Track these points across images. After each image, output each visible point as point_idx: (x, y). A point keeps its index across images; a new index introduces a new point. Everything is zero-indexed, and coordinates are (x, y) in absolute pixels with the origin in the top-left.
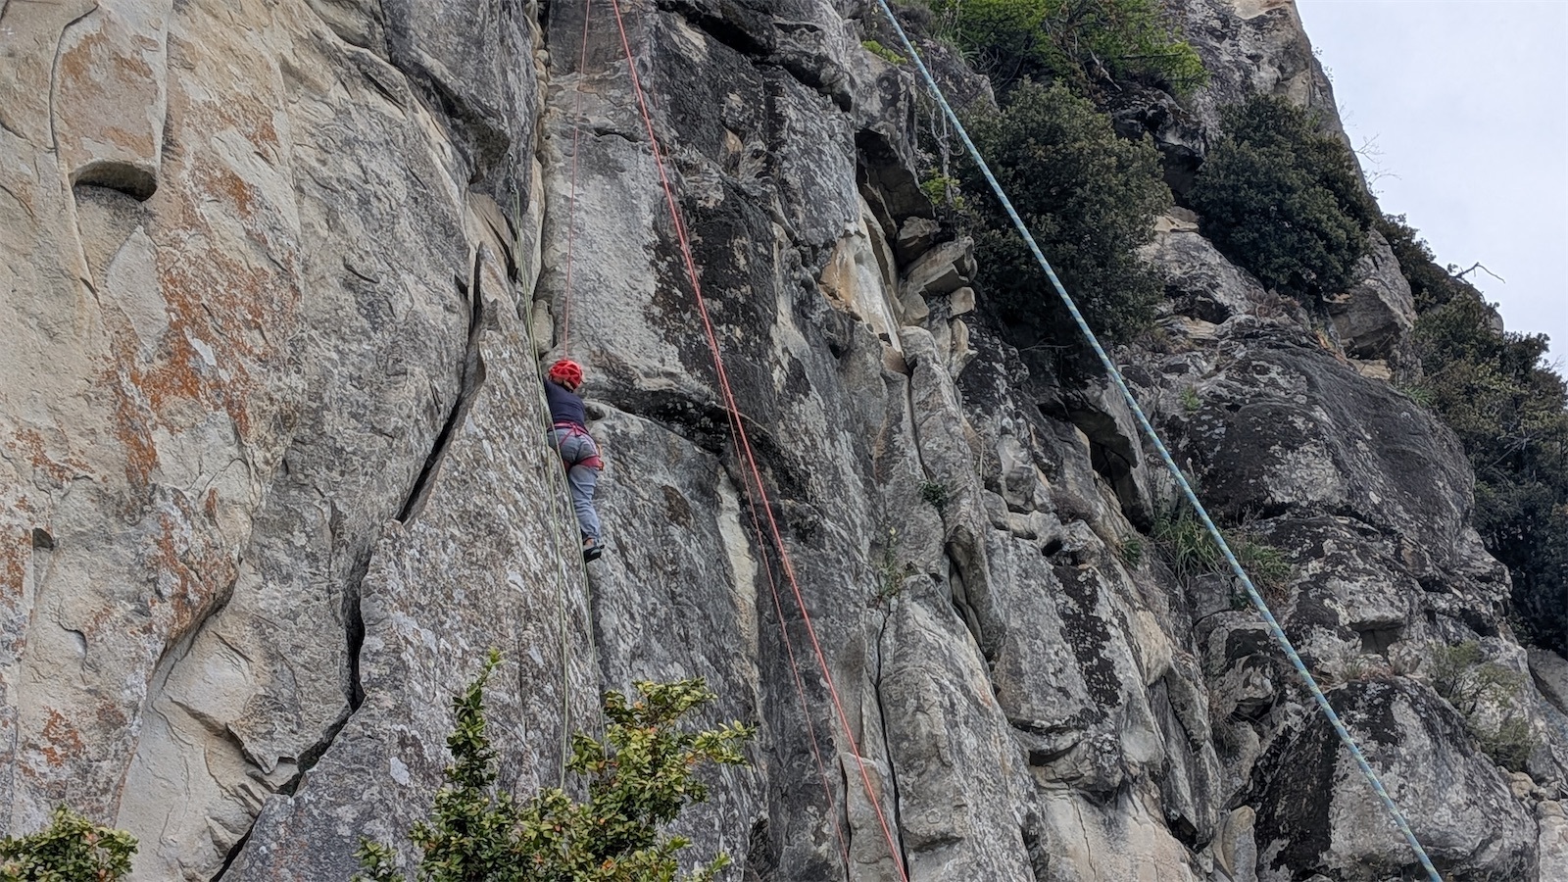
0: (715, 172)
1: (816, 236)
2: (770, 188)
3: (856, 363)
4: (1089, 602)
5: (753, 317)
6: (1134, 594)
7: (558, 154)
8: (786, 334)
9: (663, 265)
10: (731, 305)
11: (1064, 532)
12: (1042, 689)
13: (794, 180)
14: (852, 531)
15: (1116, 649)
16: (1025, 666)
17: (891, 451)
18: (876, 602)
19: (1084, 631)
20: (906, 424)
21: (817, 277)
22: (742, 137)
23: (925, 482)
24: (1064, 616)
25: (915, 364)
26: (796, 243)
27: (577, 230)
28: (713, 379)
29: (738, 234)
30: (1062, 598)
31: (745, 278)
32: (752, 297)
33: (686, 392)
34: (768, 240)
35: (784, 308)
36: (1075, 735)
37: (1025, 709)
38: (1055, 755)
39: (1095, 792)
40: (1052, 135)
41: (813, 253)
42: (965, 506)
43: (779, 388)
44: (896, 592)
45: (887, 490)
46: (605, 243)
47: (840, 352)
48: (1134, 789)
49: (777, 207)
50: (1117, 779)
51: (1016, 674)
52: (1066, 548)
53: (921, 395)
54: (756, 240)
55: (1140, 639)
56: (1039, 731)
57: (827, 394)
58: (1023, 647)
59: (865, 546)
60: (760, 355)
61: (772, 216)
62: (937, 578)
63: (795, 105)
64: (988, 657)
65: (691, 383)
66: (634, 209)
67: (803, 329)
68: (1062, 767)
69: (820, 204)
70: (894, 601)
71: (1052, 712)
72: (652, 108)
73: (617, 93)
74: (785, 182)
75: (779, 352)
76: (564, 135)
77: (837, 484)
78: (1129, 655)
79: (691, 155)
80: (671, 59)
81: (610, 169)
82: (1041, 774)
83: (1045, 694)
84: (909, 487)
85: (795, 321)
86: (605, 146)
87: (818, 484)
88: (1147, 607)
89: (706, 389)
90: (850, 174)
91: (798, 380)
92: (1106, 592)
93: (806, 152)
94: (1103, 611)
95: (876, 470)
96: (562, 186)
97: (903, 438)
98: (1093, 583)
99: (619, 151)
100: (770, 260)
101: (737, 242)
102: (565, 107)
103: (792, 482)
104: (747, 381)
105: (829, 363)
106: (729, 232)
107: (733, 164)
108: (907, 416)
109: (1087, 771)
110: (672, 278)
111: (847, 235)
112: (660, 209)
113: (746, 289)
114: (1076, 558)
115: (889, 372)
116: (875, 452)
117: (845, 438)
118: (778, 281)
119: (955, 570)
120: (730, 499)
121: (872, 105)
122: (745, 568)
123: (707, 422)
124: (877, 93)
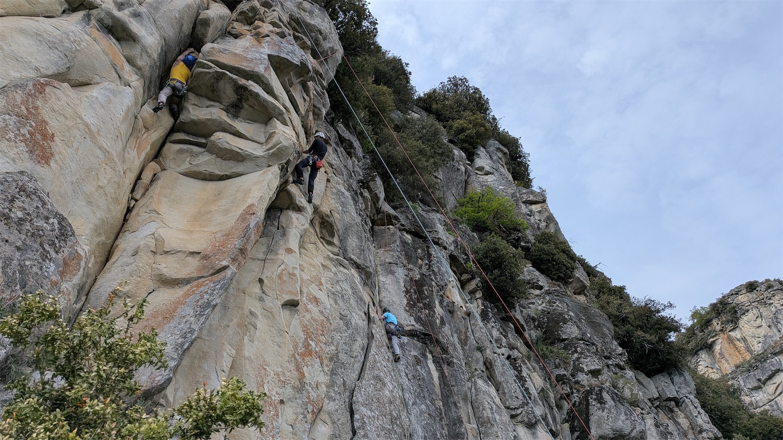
0: (416, 269)
1: (442, 283)
2: (431, 273)
3: (455, 315)
4: (520, 372)
5: (430, 307)
6: (531, 368)
7: (380, 270)
8: (439, 310)
9: (407, 296)
10: (424, 304)
11: (511, 353)
12: (511, 397)
13: (436, 270)
14: (460, 361)
15: (529, 384)
16: (506, 391)
17: (467, 337)
18: (469, 379)
19: (521, 379)
20: (470, 330)
21: (444, 293)
22: (422, 260)
23: (477, 345)
24: (514, 376)
25: (470, 314)
26: (438, 286)
27: (386, 289)
28: (423, 325)
29: (425, 286)
30: (513, 371)
31: (427, 297)
32: (429, 302)
33: (416, 329)
34: (432, 286)
35: (437, 302)
36: (521, 409)
37: (507, 403)
38: (517, 415)
39: (528, 425)
40: (496, 250)
41: (442, 288)
42: (488, 351)
43: (438, 325)
44: (473, 377)
45: (467, 348)
46: (393, 292)
47: (451, 312)
48: (538, 423)
49: (433, 277)
50: (534, 421)
51: (504, 393)
52: (512, 357)
53: (472, 322)
54: (429, 287)
55: (534, 381)
56: (512, 409)
57: (450, 325)
58: (505, 386)
59: (464, 365)
60: (433, 317)
61: (432, 280)
62: (483, 371)
63: (435, 250)
64: (498, 391)
65: (418, 327)
66: (399, 282)
67: (442, 308)
68: (519, 418)
69: (443, 275)
70: (473, 379)
71: (515, 403)
72: (400, 256)
73: (392, 253)
74: (434, 270)
75: (437, 315)
76: (381, 265)
77: (455, 349)
78: (532, 386)
79: (411, 266)
80: (404, 243)
81: (392, 273)
82: (513, 420)
83: (512, 399)
84: (472, 347)
85: (440, 306)
86: (390, 267)
87: (451, 349)
88: (535, 371)
89: (422, 328)
90: (448, 266)
91: (443, 322)
92: (524, 368)
93: (438, 262)
94: (524, 374)
95: (464, 342)
96: (382, 278)
97: (469, 334)
98: (520, 366)
99: (394, 268)
100: (433, 291)
101: (424, 288)
102: (380, 258)
103: (445, 350)
104: (432, 324)
105: (449, 315)
106: (422, 285)
107: (420, 267)
108: (470, 327)
109: (526, 419)
110: (410, 299)
111: (450, 281)
112: (405, 281)
113: (428, 300)
114: (515, 360)
115: (464, 316)
116: (463, 338)
117: (455, 335)
118: (435, 296)
119: (487, 368)
120: (429, 356)
121: (452, 248)
122: (435, 375)
123: (422, 336)
124: (453, 245)
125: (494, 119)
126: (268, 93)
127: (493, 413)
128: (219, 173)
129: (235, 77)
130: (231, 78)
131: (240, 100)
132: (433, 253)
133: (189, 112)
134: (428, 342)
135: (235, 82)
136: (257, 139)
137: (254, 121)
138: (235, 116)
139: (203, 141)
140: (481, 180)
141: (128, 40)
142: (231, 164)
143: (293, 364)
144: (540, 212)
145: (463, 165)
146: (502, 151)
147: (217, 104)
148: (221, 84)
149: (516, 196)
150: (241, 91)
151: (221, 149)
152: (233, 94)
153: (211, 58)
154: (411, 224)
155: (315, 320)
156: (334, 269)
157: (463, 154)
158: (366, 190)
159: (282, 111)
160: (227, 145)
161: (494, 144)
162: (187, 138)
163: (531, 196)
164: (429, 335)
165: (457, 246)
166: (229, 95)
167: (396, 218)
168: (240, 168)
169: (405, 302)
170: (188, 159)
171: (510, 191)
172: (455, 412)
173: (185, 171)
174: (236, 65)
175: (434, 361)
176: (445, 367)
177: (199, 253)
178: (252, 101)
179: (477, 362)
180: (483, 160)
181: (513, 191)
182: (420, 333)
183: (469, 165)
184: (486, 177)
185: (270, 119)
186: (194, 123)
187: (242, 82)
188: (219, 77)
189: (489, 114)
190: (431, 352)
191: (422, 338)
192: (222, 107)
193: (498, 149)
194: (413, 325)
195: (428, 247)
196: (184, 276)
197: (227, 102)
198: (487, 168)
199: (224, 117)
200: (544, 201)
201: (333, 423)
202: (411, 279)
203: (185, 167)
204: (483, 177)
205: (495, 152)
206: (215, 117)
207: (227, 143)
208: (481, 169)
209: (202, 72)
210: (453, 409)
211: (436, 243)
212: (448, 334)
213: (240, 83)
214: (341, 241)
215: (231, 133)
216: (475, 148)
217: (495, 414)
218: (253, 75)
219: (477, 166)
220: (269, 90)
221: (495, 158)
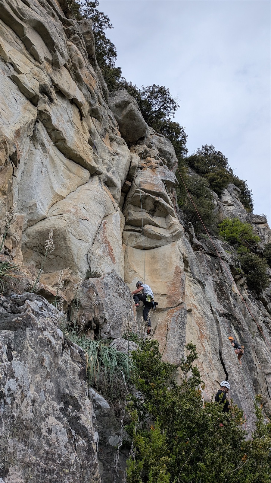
0: (217, 277)
1: (230, 283)
2: (224, 278)
3: (238, 301)
5: (228, 298)
10: (225, 297)
11: (265, 319)
13: (226, 276)
17: (246, 313)
18: (253, 338)
20: (247, 309)
21: (231, 289)
22: (218, 270)
23: (252, 318)
24: (268, 333)
25: (246, 300)
26: (229, 285)
29: (223, 286)
30: (267, 330)
32: (227, 296)
34: (226, 286)
35: (230, 295)
41: (231, 286)
42: (259, 322)
43: (233, 308)
44: (254, 336)
45: (247, 319)
47: (236, 299)
49: (226, 281)
52: (266, 321)
53: (248, 304)
57: (237, 307)
59: (248, 329)
60: (230, 304)
62: (257, 333)
66: (211, 285)
67: (232, 298)
69: (230, 279)
72: (208, 269)
73: (204, 268)
77: (242, 321)
79: (214, 275)
80: (208, 261)
84: (250, 319)
90: (230, 273)
91: (235, 306)
93: (226, 271)
95: (244, 316)
97: (247, 311)
99: (206, 276)
100: (227, 289)
101: (224, 288)
105: (236, 302)
107: (218, 275)
111: (233, 282)
112: (213, 284)
113: (226, 294)
114: (267, 323)
115: (242, 301)
117: (241, 313)
118: (228, 291)
119: (259, 331)
120: (233, 326)
121: (230, 261)
122: (237, 336)
123: (228, 316)
124: (231, 259)
125: (231, 170)
126: (166, 202)
127: (267, 356)
128: (150, 246)
129: (154, 197)
130: (152, 198)
131: (155, 208)
132: (223, 265)
133: (132, 215)
134: (231, 319)
135: (154, 199)
136: (163, 226)
137: (160, 216)
138: (152, 215)
139: (139, 229)
140: (227, 209)
141: (112, 187)
142: (155, 241)
143: (200, 343)
144: (264, 229)
145: (217, 201)
146: (236, 190)
147: (144, 210)
148: (147, 200)
149: (249, 219)
150: (156, 203)
151: (150, 234)
152: (152, 205)
153: (142, 188)
154: (208, 249)
155: (199, 318)
156: (193, 286)
157: (216, 194)
158: (187, 233)
159: (173, 210)
160: (153, 232)
161: (231, 185)
162: (132, 228)
163: (258, 219)
164: (231, 315)
165: (233, 260)
166: (150, 205)
167: (202, 247)
168: (159, 243)
169: (216, 297)
170: (135, 239)
171: (245, 216)
172: (250, 356)
173: (135, 246)
174: (153, 190)
175: (235, 329)
176: (241, 332)
177: (166, 295)
178: (160, 207)
179: (254, 327)
180: (227, 197)
181: (246, 216)
182: (227, 314)
183: (219, 200)
184: (229, 207)
185: (168, 215)
186: (135, 220)
187: (157, 199)
188: (147, 197)
189: (227, 167)
190: (233, 324)
191: (228, 317)
192: (147, 211)
193: (235, 189)
194: (223, 310)
195: (219, 262)
196: (163, 307)
197: (149, 209)
198: (230, 202)
199: (148, 217)
200: (266, 222)
201: (217, 370)
202: (216, 282)
203: (134, 243)
204: (227, 207)
205: (233, 191)
206: (145, 218)
207: (153, 231)
208: (226, 202)
209: (138, 195)
210: (248, 355)
211: (223, 259)
212: (238, 314)
213: (156, 200)
214: (191, 269)
215: (153, 225)
216: (222, 189)
217: (268, 357)
218: (160, 194)
219: (224, 201)
220: (167, 201)
221: (233, 195)
